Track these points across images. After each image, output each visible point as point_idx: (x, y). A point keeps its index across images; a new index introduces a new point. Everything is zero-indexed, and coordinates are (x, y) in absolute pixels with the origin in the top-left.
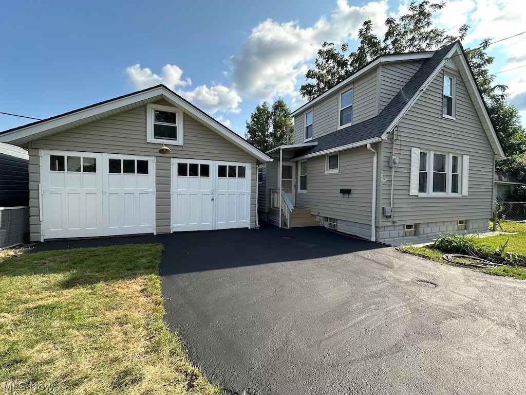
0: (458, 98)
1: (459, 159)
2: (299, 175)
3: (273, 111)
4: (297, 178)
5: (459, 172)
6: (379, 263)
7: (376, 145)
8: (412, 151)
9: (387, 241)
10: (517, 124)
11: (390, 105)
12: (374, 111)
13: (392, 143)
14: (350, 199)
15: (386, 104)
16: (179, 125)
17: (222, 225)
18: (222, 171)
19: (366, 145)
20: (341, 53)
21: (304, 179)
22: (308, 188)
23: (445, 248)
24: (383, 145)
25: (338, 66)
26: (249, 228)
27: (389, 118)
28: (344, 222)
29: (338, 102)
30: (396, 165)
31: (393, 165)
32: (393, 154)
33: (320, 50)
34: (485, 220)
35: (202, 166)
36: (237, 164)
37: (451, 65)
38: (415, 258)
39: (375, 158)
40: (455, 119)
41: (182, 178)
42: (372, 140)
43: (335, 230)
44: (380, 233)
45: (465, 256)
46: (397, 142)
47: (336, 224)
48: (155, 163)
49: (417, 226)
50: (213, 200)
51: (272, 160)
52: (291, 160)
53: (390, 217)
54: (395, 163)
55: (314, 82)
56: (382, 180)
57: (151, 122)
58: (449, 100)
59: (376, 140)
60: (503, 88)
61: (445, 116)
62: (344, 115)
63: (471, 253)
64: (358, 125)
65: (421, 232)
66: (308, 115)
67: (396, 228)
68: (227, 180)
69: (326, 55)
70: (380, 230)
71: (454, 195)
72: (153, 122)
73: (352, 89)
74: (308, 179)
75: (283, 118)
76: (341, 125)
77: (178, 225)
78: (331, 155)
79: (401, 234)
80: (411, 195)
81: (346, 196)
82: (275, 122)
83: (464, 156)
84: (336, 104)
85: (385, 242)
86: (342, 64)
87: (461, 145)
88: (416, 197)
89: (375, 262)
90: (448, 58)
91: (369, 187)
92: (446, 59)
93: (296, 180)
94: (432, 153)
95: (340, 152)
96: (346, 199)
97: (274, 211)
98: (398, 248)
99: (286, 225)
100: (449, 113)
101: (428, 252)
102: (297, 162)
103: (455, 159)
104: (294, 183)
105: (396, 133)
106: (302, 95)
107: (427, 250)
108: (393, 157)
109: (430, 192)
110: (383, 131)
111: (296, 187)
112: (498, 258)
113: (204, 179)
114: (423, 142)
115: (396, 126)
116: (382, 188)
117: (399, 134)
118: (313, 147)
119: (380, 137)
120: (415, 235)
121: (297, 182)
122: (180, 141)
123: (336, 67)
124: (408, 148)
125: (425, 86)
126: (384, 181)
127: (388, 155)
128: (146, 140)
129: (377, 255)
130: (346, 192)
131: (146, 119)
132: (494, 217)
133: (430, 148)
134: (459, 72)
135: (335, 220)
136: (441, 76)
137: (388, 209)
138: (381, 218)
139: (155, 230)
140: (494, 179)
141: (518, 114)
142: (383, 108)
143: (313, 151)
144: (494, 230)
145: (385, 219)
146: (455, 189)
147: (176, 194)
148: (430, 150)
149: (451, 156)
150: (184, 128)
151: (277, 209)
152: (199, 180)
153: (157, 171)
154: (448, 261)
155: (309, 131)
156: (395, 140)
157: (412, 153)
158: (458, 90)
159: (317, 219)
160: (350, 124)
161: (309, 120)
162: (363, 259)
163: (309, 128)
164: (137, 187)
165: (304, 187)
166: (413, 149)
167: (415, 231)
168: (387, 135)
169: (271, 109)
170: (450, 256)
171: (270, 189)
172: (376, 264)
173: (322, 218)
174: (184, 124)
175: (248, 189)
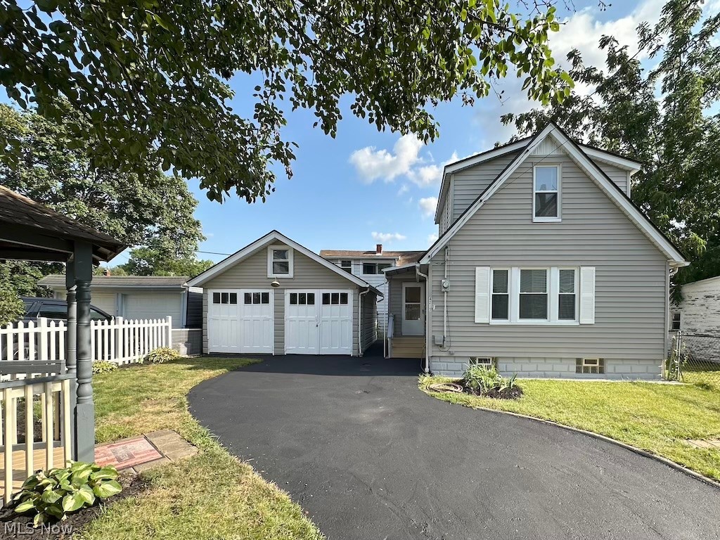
0: (566, 191)
1: (576, 272)
5: (576, 291)
8: (477, 271)
13: (445, 265)
16: (290, 260)
17: (325, 350)
18: (326, 299)
24: (432, 269)
26: (351, 355)
30: (447, 290)
32: (446, 277)
35: (309, 294)
36: (339, 291)
37: (549, 152)
40: (559, 220)
41: (294, 307)
46: (452, 263)
48: (273, 295)
50: (317, 326)
53: (442, 346)
54: (445, 288)
56: (430, 306)
61: (537, 220)
68: (330, 307)
71: (564, 322)
72: (272, 260)
77: (291, 348)
80: (476, 322)
83: (584, 268)
87: (577, 253)
88: (486, 325)
94: (518, 270)
103: (565, 273)
104: (422, 308)
105: (448, 253)
109: (513, 319)
113: (311, 306)
115: (447, 246)
116: (431, 314)
117: (454, 254)
122: (291, 274)
124: (468, 269)
126: (434, 307)
128: (267, 275)
131: (267, 259)
133: (511, 264)
134: (567, 156)
137: (438, 337)
138: (430, 347)
139: (273, 351)
144: (670, 380)
145: (436, 349)
146: (565, 315)
147: (289, 320)
148: (513, 267)
149: (557, 270)
150: (294, 263)
152: (307, 307)
153: (275, 301)
157: (477, 274)
158: (567, 180)
164: (262, 315)
166: (477, 268)
174: (294, 260)
175: (350, 317)
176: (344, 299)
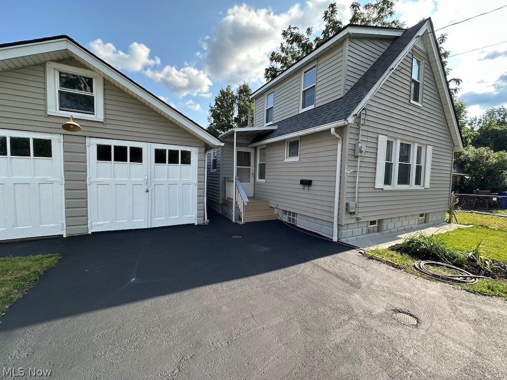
0: (425, 83)
1: (423, 148)
2: (258, 162)
3: (238, 95)
4: (255, 166)
5: (422, 164)
6: (343, 279)
7: (341, 130)
8: (379, 139)
9: (350, 241)
10: (464, 118)
11: (357, 85)
12: (339, 91)
13: (359, 129)
14: (311, 192)
15: (352, 84)
16: (98, 94)
17: (159, 222)
18: (160, 157)
19: (329, 130)
20: (306, 36)
21: (262, 167)
22: (266, 177)
23: (413, 250)
24: (349, 130)
25: (303, 50)
26: (196, 224)
27: (357, 98)
28: (303, 217)
29: (300, 81)
30: (363, 154)
31: (360, 154)
32: (360, 141)
33: (285, 31)
34: (443, 213)
35: (132, 149)
36: (180, 149)
37: (420, 46)
38: (383, 267)
39: (339, 145)
40: (421, 106)
41: (105, 164)
42: (335, 124)
43: (294, 226)
44: (343, 231)
45: (439, 263)
46: (364, 128)
47: (295, 218)
48: (62, 144)
49: (380, 221)
50: (147, 191)
51: (222, 144)
52: (250, 146)
53: (354, 213)
54: (361, 152)
55: (278, 65)
56: (346, 171)
57: (53, 87)
58: (417, 84)
59: (340, 123)
60: (458, 81)
61: (412, 102)
62: (307, 96)
63: (444, 259)
64: (322, 107)
65: (385, 228)
66: (269, 97)
67: (360, 225)
68: (166, 167)
69: (290, 37)
70: (343, 229)
71: (418, 187)
72: (58, 88)
73: (315, 66)
74: (267, 167)
75: (248, 103)
76: (303, 107)
77: (99, 223)
78: (291, 141)
79: (365, 232)
80: (376, 188)
81: (306, 188)
82: (239, 107)
83: (428, 146)
84: (298, 83)
85: (347, 241)
86: (307, 48)
87: (426, 134)
88: (381, 191)
89: (337, 276)
90: (419, 36)
91: (332, 179)
92: (417, 37)
93: (254, 167)
94: (399, 142)
95: (301, 137)
96: (306, 191)
97: (227, 203)
98: (363, 252)
99: (240, 219)
100: (416, 99)
101: (398, 258)
102: (255, 148)
103: (419, 150)
104: (252, 171)
105: (363, 117)
106: (266, 79)
107: (394, 253)
108: (360, 144)
109: (395, 185)
110: (349, 113)
111: (254, 175)
112: (473, 266)
113: (135, 166)
114: (390, 129)
115: (364, 109)
116: (346, 181)
117: (366, 119)
118: (272, 131)
119: (345, 119)
120: (378, 231)
121: (255, 170)
122: (99, 115)
123: (301, 53)
124: (374, 136)
125: (395, 64)
126: (349, 172)
127: (354, 142)
128: (46, 111)
129: (340, 264)
130: (307, 183)
131: (45, 83)
132: (451, 209)
133: (396, 136)
134: (427, 55)
135: (294, 214)
136: (411, 56)
137: (352, 204)
138: (344, 215)
139: (65, 231)
140: (452, 171)
141: (465, 109)
142: (349, 88)
143: (271, 135)
144: (449, 222)
145: (349, 216)
146: (418, 182)
147: (95, 184)
148: (396, 139)
149: (416, 145)
150: (105, 99)
151: (230, 201)
152: (127, 166)
153: (66, 154)
154: (421, 272)
155: (269, 114)
156: (363, 125)
157: (379, 141)
158: (426, 75)
159: (276, 212)
160: (312, 107)
161: (269, 101)
162: (324, 272)
163: (270, 111)
164: (35, 175)
165: (262, 176)
166: (380, 136)
167: (378, 227)
168: (354, 118)
169: (235, 94)
170: (423, 263)
171: (225, 178)
172: (339, 280)
173: (281, 211)
174: (105, 94)
175: (194, 179)
176: (186, 158)
